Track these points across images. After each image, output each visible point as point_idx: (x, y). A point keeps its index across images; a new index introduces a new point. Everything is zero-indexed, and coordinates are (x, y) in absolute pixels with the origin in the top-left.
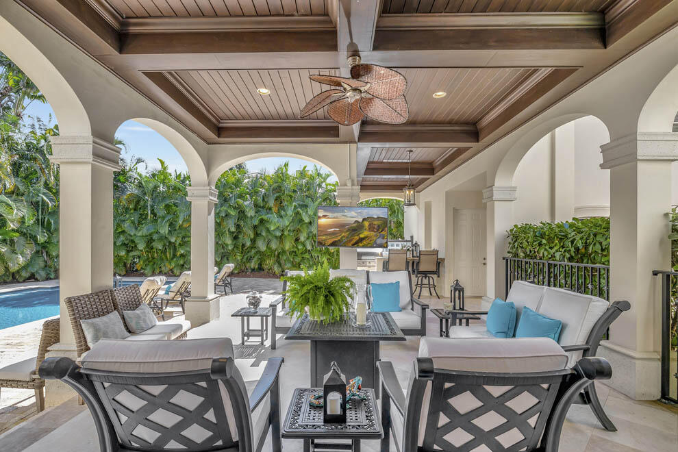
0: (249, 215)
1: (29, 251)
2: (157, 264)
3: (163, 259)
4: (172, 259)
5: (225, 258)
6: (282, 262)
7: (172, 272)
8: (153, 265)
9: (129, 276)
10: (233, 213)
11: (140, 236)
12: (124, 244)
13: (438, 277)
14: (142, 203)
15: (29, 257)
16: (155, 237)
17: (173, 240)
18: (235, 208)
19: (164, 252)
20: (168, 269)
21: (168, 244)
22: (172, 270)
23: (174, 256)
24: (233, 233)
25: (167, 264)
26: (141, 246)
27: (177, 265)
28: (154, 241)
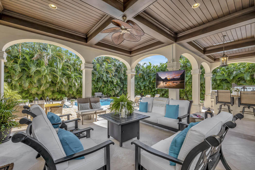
1: (119, 89)
6: (188, 95)
12: (139, 88)
23: (151, 91)
28: (146, 87)
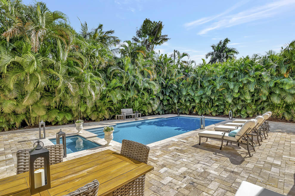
0: (265, 81)
1: (158, 103)
2: (204, 109)
3: (206, 107)
4: (211, 107)
5: (244, 108)
7: (211, 114)
8: (202, 110)
9: (190, 115)
10: (252, 80)
11: (197, 96)
14: (196, 81)
15: (158, 105)
16: (203, 96)
17: (213, 98)
18: (254, 77)
19: (207, 104)
20: (209, 112)
21: (209, 100)
22: (211, 113)
23: (213, 106)
24: (252, 92)
25: (209, 110)
26: (197, 101)
27: (214, 111)
28: (203, 98)
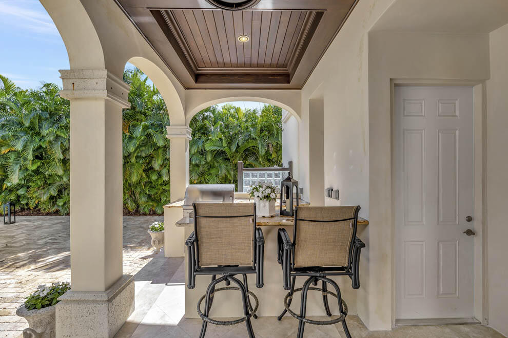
13: (356, 285)
